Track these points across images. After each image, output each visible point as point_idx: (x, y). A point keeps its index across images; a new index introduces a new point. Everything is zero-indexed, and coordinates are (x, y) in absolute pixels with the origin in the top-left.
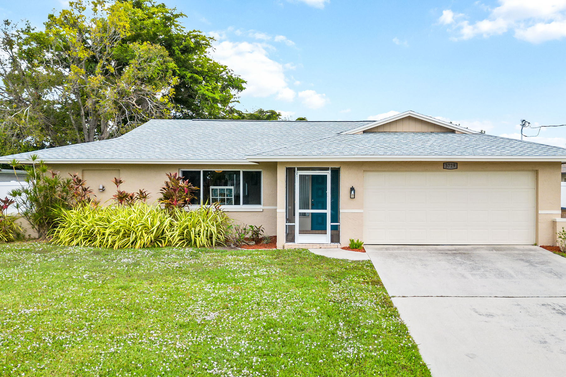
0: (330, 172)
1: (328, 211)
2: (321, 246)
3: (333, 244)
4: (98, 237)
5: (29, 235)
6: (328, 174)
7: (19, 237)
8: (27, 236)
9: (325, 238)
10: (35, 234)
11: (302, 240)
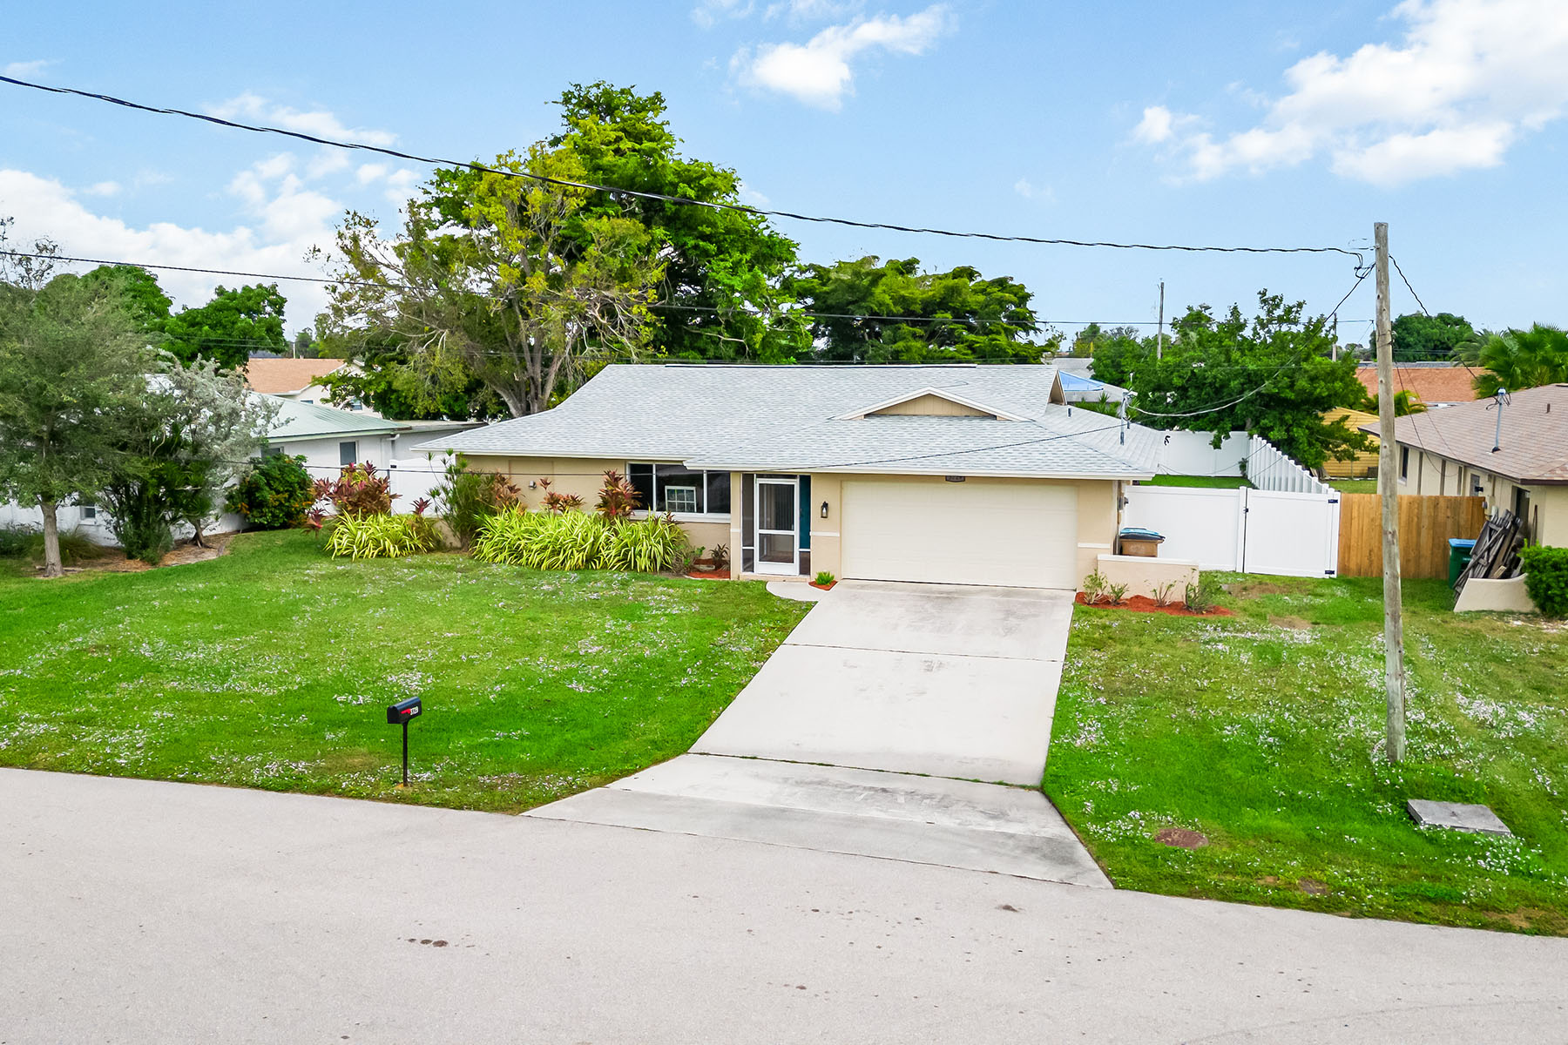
0: (798, 480)
1: (796, 533)
2: (785, 579)
3: (801, 576)
4: (525, 554)
5: (451, 543)
6: (796, 483)
7: (440, 547)
8: (448, 544)
9: (793, 569)
10: (457, 544)
11: (762, 569)
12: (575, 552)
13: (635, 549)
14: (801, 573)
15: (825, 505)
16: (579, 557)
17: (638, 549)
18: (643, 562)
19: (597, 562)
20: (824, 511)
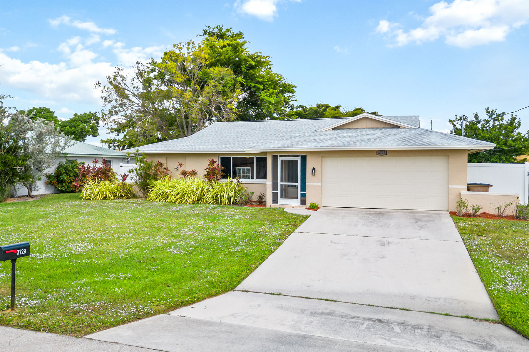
0: (300, 157)
1: (299, 184)
2: (293, 207)
5: (139, 195)
6: (299, 159)
7: (134, 196)
9: (297, 202)
10: (142, 195)
11: (282, 202)
12: (192, 195)
13: (221, 194)
14: (302, 204)
15: (314, 169)
16: (194, 198)
17: (222, 194)
18: (225, 200)
19: (203, 200)
20: (313, 172)
